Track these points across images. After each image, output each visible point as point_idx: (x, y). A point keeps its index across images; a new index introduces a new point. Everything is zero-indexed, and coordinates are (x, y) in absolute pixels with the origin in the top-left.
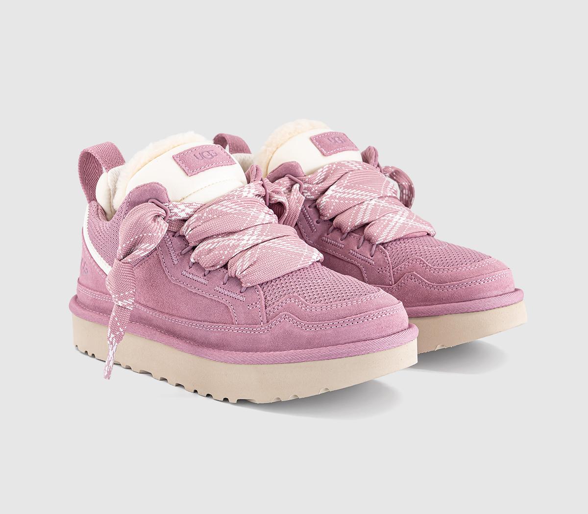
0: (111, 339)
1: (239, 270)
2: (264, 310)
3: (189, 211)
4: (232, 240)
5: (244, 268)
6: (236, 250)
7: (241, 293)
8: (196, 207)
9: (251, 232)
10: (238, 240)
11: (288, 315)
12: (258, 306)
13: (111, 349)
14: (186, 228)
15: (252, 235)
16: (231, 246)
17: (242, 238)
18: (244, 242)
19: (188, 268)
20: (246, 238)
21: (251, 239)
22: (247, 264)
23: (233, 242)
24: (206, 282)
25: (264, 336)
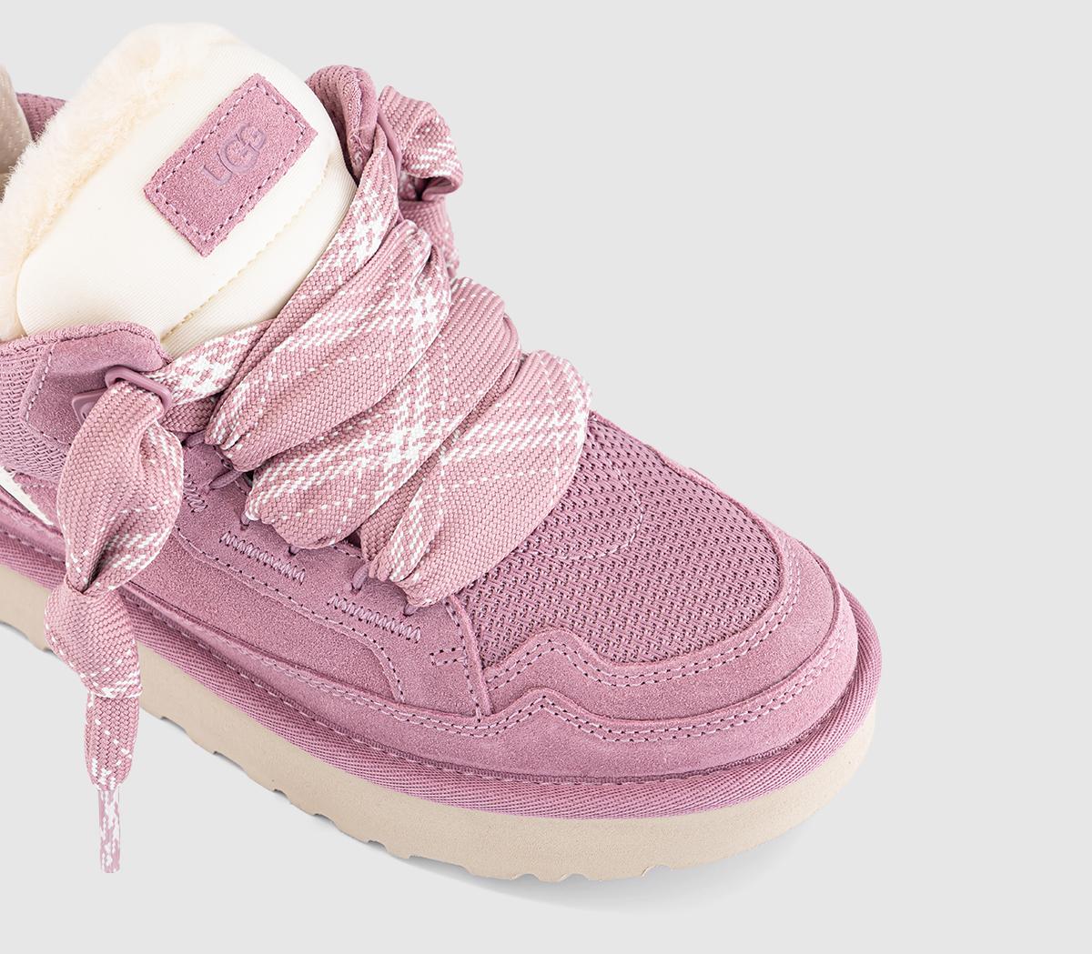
0: (102, 781)
1: (399, 570)
2: (480, 674)
3: (222, 371)
4: (359, 457)
5: (413, 564)
6: (378, 494)
7: (406, 615)
8: (239, 351)
9: (404, 408)
10: (378, 451)
11: (552, 697)
12: (460, 660)
13: (107, 799)
14: (223, 431)
15: (409, 422)
16: (360, 477)
17: (384, 444)
18: (394, 457)
19: (239, 526)
20: (396, 437)
21: (411, 440)
22: (418, 550)
23: (364, 461)
24: (300, 576)
25: (485, 745)
